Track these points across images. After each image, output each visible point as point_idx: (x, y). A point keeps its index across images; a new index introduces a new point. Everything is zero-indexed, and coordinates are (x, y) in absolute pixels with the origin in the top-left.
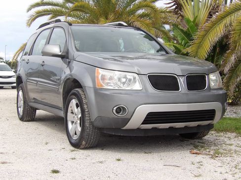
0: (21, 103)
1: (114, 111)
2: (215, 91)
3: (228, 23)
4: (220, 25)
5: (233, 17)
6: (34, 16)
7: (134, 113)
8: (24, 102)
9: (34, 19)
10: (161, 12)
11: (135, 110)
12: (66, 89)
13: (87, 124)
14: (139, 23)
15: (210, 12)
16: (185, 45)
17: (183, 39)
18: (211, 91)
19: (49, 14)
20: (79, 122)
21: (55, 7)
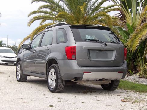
6: (32, 19)
10: (113, 19)
15: (142, 20)
17: (125, 37)
19: (42, 19)
21: (46, 14)
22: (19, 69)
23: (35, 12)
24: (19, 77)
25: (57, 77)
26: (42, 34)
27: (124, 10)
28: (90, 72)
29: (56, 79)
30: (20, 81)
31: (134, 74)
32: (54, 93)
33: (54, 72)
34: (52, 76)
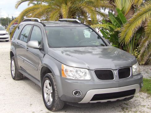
0: (14, 68)
1: (73, 93)
2: (136, 77)
3: (144, 19)
4: (139, 20)
5: (147, 15)
7: (85, 95)
8: (16, 69)
9: (20, 4)
11: (86, 93)
12: (43, 72)
13: (56, 98)
14: (87, 9)
15: (132, 5)
16: (116, 25)
17: (115, 22)
18: (133, 77)
20: (51, 95)
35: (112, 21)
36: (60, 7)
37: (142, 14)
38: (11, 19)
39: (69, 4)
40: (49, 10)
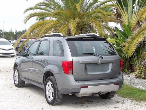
4: (141, 36)
6: (28, 17)
9: (29, 19)
14: (94, 24)
17: (121, 36)
22: (16, 74)
23: (31, 9)
24: (17, 82)
25: (55, 90)
26: (38, 42)
27: (120, 8)
28: (87, 87)
29: (53, 92)
30: (18, 86)
31: (130, 74)
32: (52, 105)
33: (52, 85)
34: (50, 88)
35: (119, 36)
36: (68, 22)
37: (144, 30)
38: (15, 33)
39: (77, 19)
40: (57, 25)
